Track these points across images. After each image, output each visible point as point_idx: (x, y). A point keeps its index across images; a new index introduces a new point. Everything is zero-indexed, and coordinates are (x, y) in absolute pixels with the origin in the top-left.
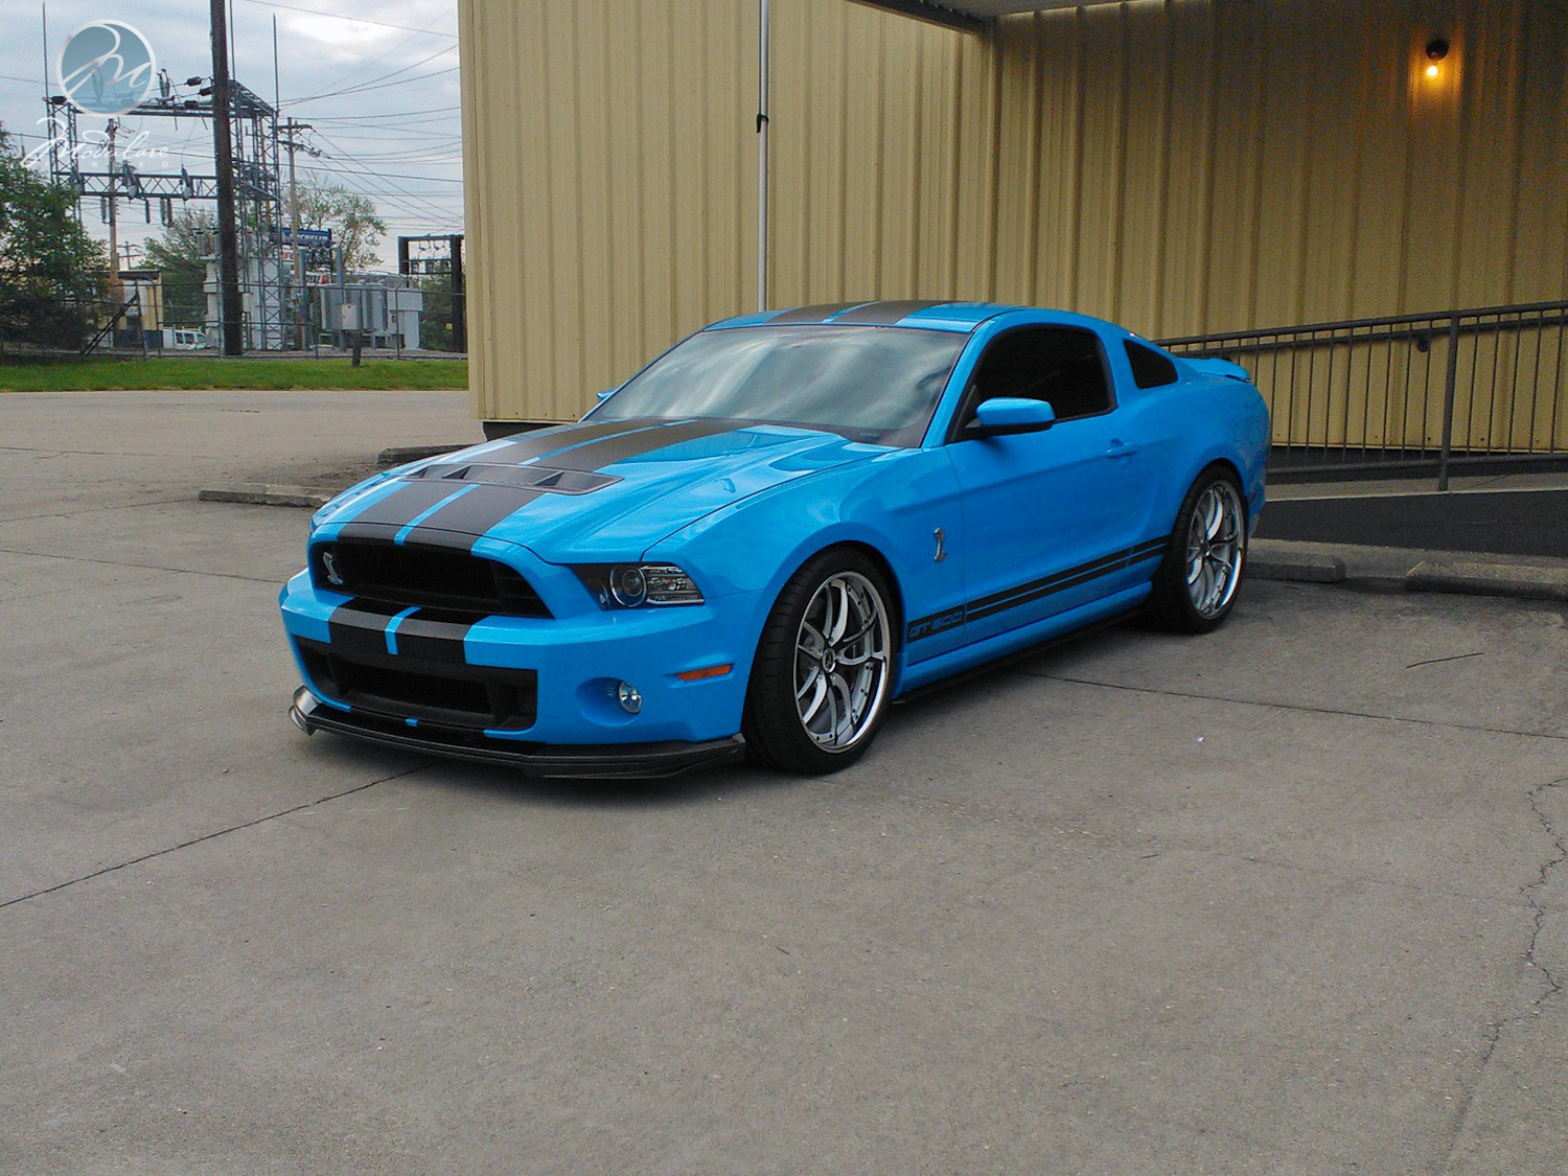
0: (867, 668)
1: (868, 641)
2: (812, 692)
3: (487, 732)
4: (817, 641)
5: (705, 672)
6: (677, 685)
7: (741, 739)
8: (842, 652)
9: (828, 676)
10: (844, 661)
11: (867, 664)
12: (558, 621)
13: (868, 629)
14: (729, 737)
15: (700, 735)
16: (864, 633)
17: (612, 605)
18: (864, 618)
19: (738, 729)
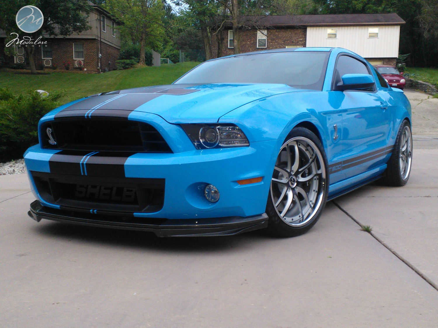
0: (315, 179)
1: (314, 166)
2: (286, 198)
3: (136, 214)
4: (284, 175)
5: (250, 180)
6: (238, 187)
7: (265, 216)
8: (300, 176)
9: (293, 189)
10: (301, 180)
11: (315, 177)
12: (175, 154)
13: (313, 161)
14: (260, 215)
15: (248, 214)
16: (310, 164)
17: (200, 147)
18: (309, 156)
19: (265, 212)
